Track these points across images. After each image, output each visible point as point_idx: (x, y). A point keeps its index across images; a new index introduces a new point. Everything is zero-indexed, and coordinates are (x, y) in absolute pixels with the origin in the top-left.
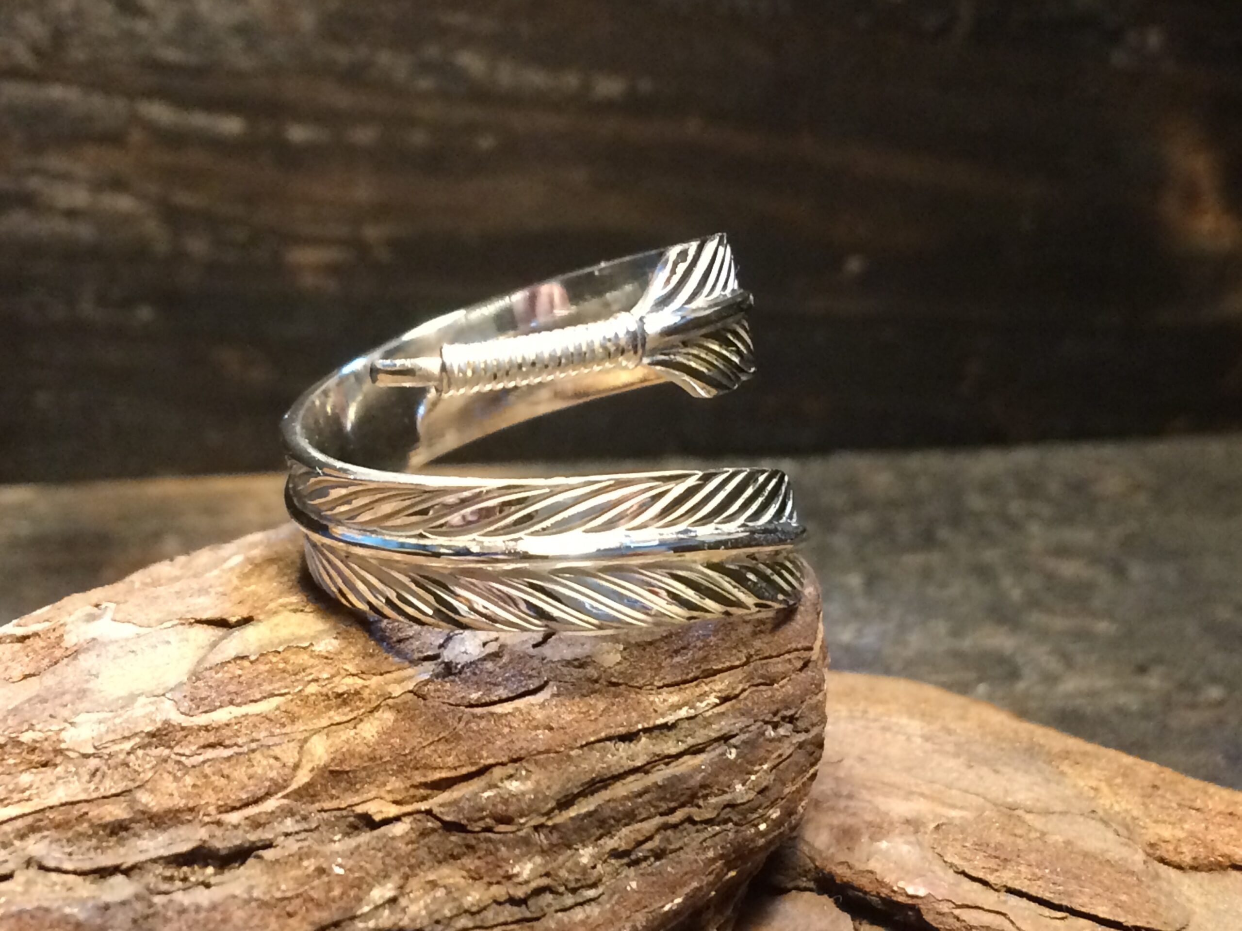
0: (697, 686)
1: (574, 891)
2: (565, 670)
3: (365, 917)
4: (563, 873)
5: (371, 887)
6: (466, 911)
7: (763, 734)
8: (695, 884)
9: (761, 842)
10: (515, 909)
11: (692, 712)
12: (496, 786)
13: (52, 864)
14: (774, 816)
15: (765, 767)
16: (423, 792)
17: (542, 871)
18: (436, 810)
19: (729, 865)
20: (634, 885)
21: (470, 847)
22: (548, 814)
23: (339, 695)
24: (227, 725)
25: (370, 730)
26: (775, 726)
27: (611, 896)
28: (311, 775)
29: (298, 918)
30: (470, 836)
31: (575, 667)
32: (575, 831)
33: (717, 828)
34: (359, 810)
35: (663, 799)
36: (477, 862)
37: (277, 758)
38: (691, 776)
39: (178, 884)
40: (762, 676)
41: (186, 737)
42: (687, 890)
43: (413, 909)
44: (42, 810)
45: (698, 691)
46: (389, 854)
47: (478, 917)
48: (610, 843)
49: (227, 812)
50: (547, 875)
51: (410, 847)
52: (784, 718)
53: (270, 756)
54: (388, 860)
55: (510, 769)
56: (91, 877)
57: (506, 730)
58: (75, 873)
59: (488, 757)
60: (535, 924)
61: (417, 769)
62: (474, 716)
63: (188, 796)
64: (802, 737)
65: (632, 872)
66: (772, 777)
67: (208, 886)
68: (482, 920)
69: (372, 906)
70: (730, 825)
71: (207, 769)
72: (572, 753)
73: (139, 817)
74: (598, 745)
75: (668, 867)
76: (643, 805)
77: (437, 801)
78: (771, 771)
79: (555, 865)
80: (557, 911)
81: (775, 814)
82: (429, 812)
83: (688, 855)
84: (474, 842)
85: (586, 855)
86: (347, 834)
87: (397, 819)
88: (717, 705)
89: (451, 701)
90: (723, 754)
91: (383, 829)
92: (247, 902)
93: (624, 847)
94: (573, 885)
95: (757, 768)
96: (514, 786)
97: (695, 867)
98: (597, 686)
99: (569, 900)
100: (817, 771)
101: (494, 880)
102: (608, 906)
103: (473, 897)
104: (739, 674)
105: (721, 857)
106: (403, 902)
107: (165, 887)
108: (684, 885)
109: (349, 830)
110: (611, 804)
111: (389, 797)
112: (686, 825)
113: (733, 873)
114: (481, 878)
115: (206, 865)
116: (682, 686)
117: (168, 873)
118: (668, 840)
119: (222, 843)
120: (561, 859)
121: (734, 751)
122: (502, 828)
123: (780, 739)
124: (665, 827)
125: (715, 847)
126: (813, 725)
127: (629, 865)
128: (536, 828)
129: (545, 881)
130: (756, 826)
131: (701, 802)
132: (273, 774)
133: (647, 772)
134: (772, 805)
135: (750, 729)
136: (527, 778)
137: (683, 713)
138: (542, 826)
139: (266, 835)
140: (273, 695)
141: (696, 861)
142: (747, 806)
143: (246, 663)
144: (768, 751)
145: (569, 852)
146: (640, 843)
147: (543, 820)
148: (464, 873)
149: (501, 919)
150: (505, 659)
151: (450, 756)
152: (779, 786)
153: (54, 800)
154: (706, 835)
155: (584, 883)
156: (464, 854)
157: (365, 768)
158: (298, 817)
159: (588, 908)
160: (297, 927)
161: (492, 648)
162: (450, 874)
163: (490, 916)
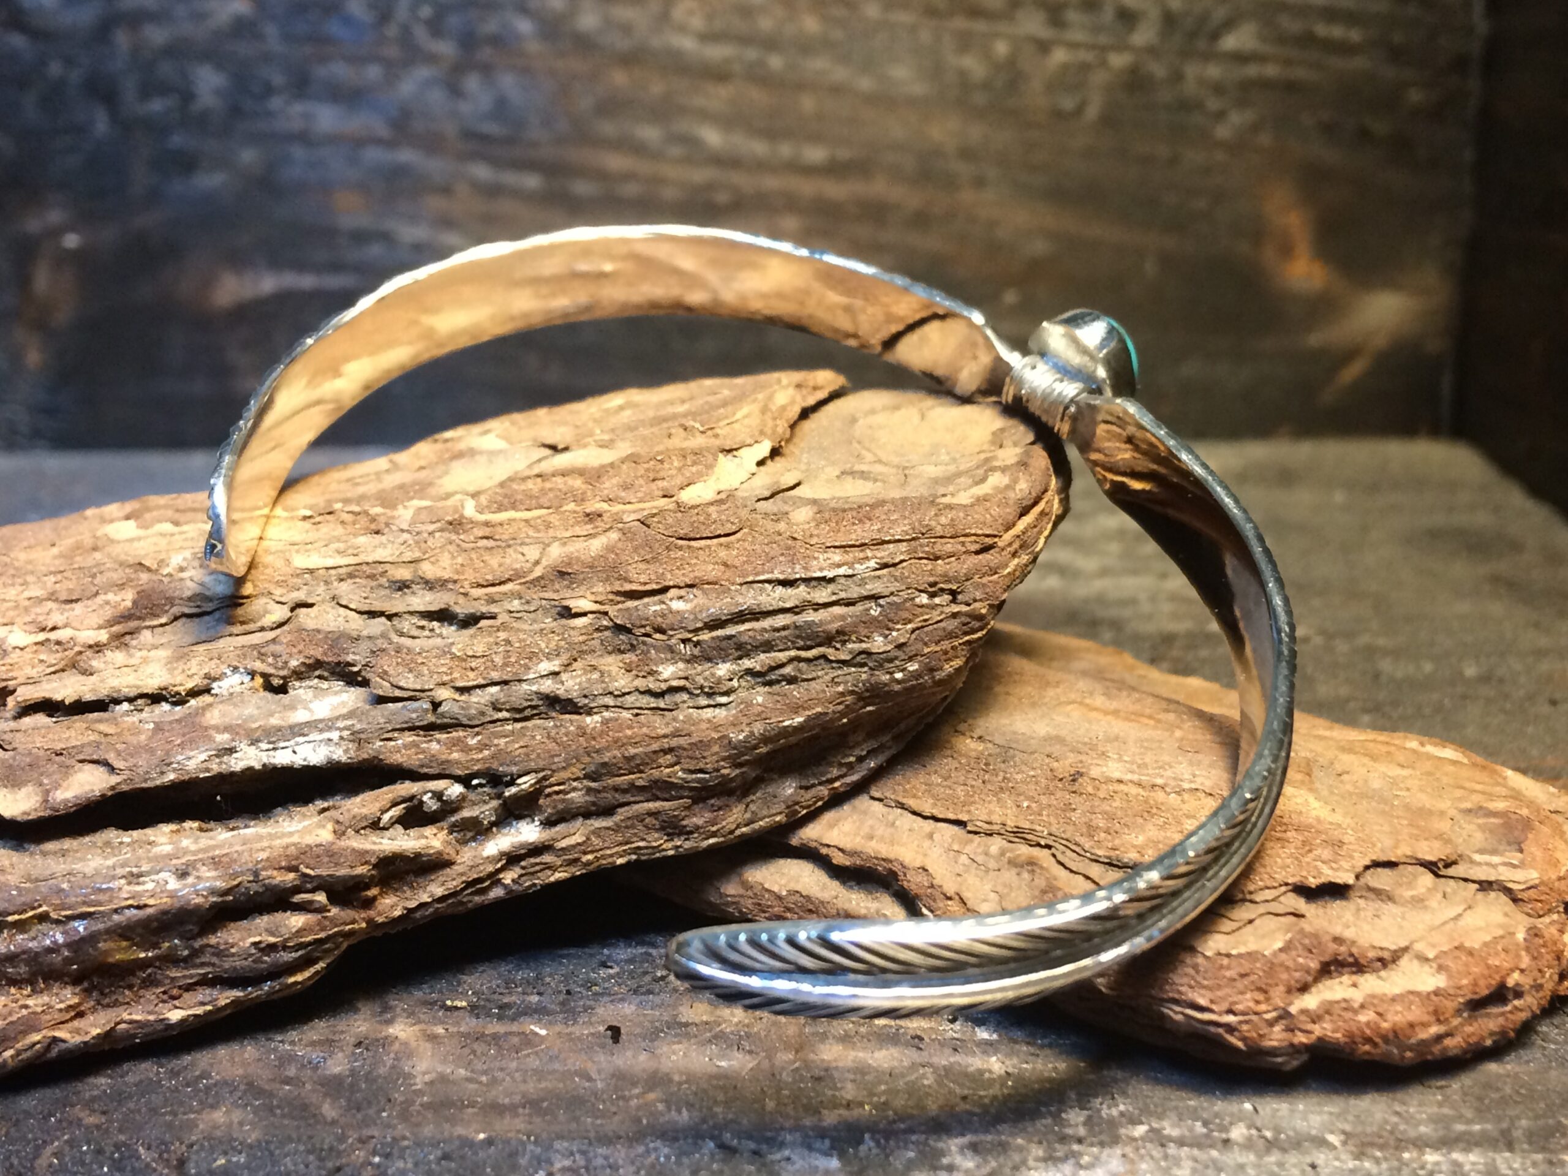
0: (861, 551)
1: (710, 695)
3: (530, 681)
4: (700, 680)
5: (541, 661)
6: (611, 693)
7: (914, 600)
8: (819, 709)
9: (897, 687)
10: (652, 699)
11: (850, 572)
12: (665, 603)
13: (346, 603)
14: (912, 669)
15: (910, 626)
16: (619, 599)
17: (681, 674)
18: (614, 613)
19: (864, 701)
20: (760, 699)
21: (632, 645)
23: (588, 515)
24: (502, 524)
25: (598, 544)
26: (932, 595)
27: (739, 705)
28: (544, 571)
29: (477, 672)
30: (633, 638)
32: (716, 649)
33: (852, 669)
34: (565, 603)
35: (798, 637)
36: (634, 658)
37: (524, 555)
38: (830, 622)
39: (427, 633)
40: (927, 553)
41: (472, 528)
42: (811, 713)
43: (570, 684)
44: (362, 564)
45: (862, 555)
47: (620, 699)
48: (747, 663)
49: (475, 587)
50: (686, 678)
51: (584, 637)
52: (942, 590)
53: (520, 552)
54: (562, 644)
55: (682, 592)
56: (365, 616)
58: (356, 611)
59: (671, 581)
60: (666, 713)
61: (619, 580)
62: (677, 546)
63: (456, 571)
64: (955, 608)
65: (763, 689)
66: (914, 636)
68: (623, 702)
69: (537, 675)
70: (865, 668)
71: (474, 556)
72: (732, 587)
73: (418, 580)
74: (755, 585)
75: (796, 692)
76: (781, 639)
77: (618, 607)
78: (913, 631)
79: (693, 672)
80: (689, 708)
81: (913, 667)
82: (606, 613)
83: (818, 686)
84: (635, 643)
85: (723, 669)
87: (584, 614)
88: (875, 569)
90: (868, 610)
91: (572, 620)
93: (758, 668)
94: (707, 690)
95: (899, 626)
96: (677, 605)
97: (822, 695)
98: (778, 538)
99: (703, 701)
101: (641, 674)
102: (734, 712)
103: (622, 682)
104: (903, 547)
105: (852, 692)
106: (564, 676)
107: (415, 632)
108: (807, 708)
109: (555, 616)
110: (753, 634)
111: (593, 598)
112: (822, 661)
113: (871, 708)
114: (632, 671)
115: (448, 623)
116: (848, 550)
117: (420, 623)
118: (801, 671)
119: (462, 609)
120: (700, 668)
121: (879, 609)
122: (658, 636)
123: (932, 607)
124: (799, 659)
125: (846, 683)
126: (975, 601)
127: (765, 684)
128: (684, 641)
129: (682, 683)
130: (891, 673)
131: (838, 646)
132: (518, 566)
133: (797, 614)
134: (909, 660)
135: (901, 593)
136: (691, 601)
137: (842, 571)
138: (689, 640)
139: (493, 608)
140: (542, 507)
141: (827, 692)
142: (883, 656)
143: (539, 480)
144: (914, 614)
145: (709, 665)
146: (772, 669)
147: (691, 635)
148: (621, 665)
149: (638, 705)
150: (724, 507)
151: (644, 574)
152: (920, 645)
154: (837, 673)
155: (718, 691)
156: (626, 650)
157: (583, 573)
158: (524, 600)
159: (717, 710)
160: (472, 680)
161: (723, 496)
162: (612, 664)
163: (629, 700)
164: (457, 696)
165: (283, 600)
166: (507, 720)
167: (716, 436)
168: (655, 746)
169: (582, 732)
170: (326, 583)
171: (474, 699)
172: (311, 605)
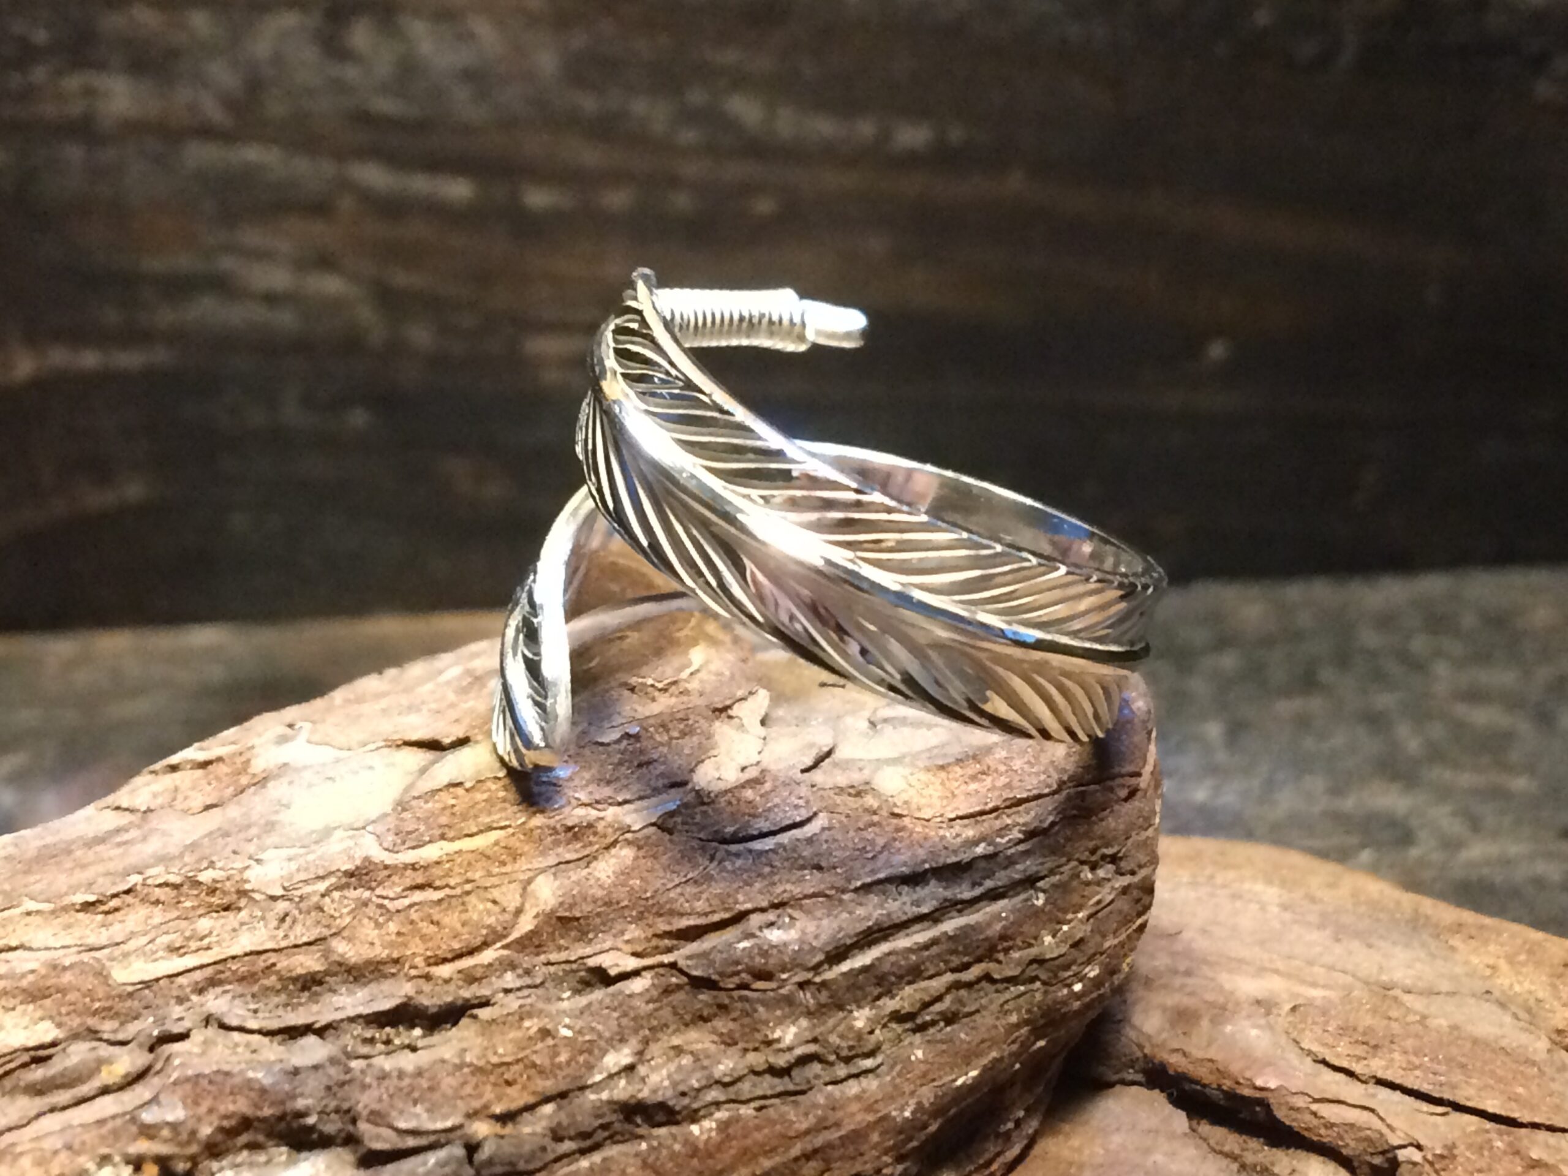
0: (996, 818)
1: (847, 1060)
2: (838, 800)
3: (597, 1087)
4: (834, 1039)
5: (604, 1052)
6: (717, 1082)
7: (1078, 876)
8: (994, 1054)
9: (1077, 1005)
10: (777, 1081)
11: (991, 849)
12: (752, 936)
13: (235, 1023)
14: (1092, 975)
15: (1080, 915)
16: (667, 942)
17: (808, 1035)
18: (682, 963)
19: (1037, 1033)
20: (919, 1054)
21: (722, 1007)
22: (816, 968)
23: (569, 829)
24: (438, 863)
25: (605, 869)
26: (1093, 868)
27: (892, 1067)
28: (535, 922)
29: (518, 1087)
30: (722, 994)
31: (850, 795)
32: (848, 989)
33: (1022, 988)
34: (591, 962)
35: (954, 952)
36: (731, 1025)
37: (495, 902)
38: (989, 924)
39: (380, 1047)
40: (1077, 807)
41: (389, 876)
42: (985, 1061)
43: (654, 1079)
44: (225, 960)
45: (998, 824)
46: (625, 1015)
47: (731, 1089)
48: (890, 1005)
49: (436, 964)
50: (815, 1040)
51: (651, 1006)
52: (1104, 857)
53: (488, 900)
54: (624, 1021)
55: (771, 916)
56: (279, 1038)
57: (767, 870)
58: (260, 1032)
59: (744, 902)
60: (800, 1098)
61: (661, 915)
62: (728, 853)
63: (392, 945)
64: (1126, 880)
65: (918, 1038)
66: (1089, 928)
67: (414, 1049)
68: (736, 1093)
69: (605, 1075)
70: (1038, 984)
71: (414, 915)
72: (846, 897)
73: (336, 968)
74: (876, 888)
75: (961, 1033)
76: (930, 959)
77: (683, 954)
78: (1088, 920)
79: (822, 1029)
80: (826, 1084)
81: (1093, 972)
82: (673, 966)
83: (985, 1020)
84: (727, 1001)
85: (861, 1018)
86: (577, 992)
87: (636, 973)
88: (1021, 841)
89: (701, 835)
90: (1029, 900)
91: (619, 985)
92: (459, 1067)
93: (907, 1008)
94: (845, 1053)
95: (1070, 916)
96: (774, 936)
97: (993, 1033)
98: (876, 818)
99: (841, 1071)
100: (1146, 922)
101: (750, 1046)
102: (888, 1078)
103: (726, 1065)
104: (1048, 804)
105: (1027, 1022)
106: (642, 1070)
107: (365, 1050)
108: (979, 1055)
109: (580, 987)
110: (893, 958)
111: (628, 948)
112: (984, 984)
113: (1041, 1043)
114: (736, 1044)
115: (412, 1026)
116: (979, 818)
117: (368, 1034)
118: (961, 1002)
119: (431, 999)
120: (831, 1022)
121: (1041, 895)
122: (760, 985)
123: (1099, 883)
124: (957, 985)
125: (1018, 1009)
126: (1140, 867)
127: (915, 1031)
128: (802, 985)
129: (812, 1048)
130: (1069, 986)
131: (1001, 956)
132: (491, 921)
133: (936, 921)
134: (1089, 962)
135: (1062, 870)
136: (791, 926)
137: (980, 850)
138: (808, 982)
139: (484, 991)
140: (491, 828)
141: (996, 1027)
142: (1057, 962)
143: (460, 791)
144: (1083, 896)
145: (841, 1014)
146: (926, 1005)
147: (809, 975)
148: (716, 1038)
149: (760, 1092)
150: (768, 786)
151: (699, 900)
152: (1098, 938)
153: (236, 950)
154: (1007, 996)
155: (860, 1051)
156: (715, 1015)
157: (598, 915)
158: (520, 971)
159: (864, 1081)
160: (516, 1098)
161: (752, 773)
162: (699, 1039)
163: (746, 1088)
164: (498, 1128)
165: (120, 1036)
166: (573, 1153)
167: (685, 692)
168: (796, 1150)
169: (694, 1150)
170: (180, 1000)
171: (527, 1130)
172: (183, 1037)
